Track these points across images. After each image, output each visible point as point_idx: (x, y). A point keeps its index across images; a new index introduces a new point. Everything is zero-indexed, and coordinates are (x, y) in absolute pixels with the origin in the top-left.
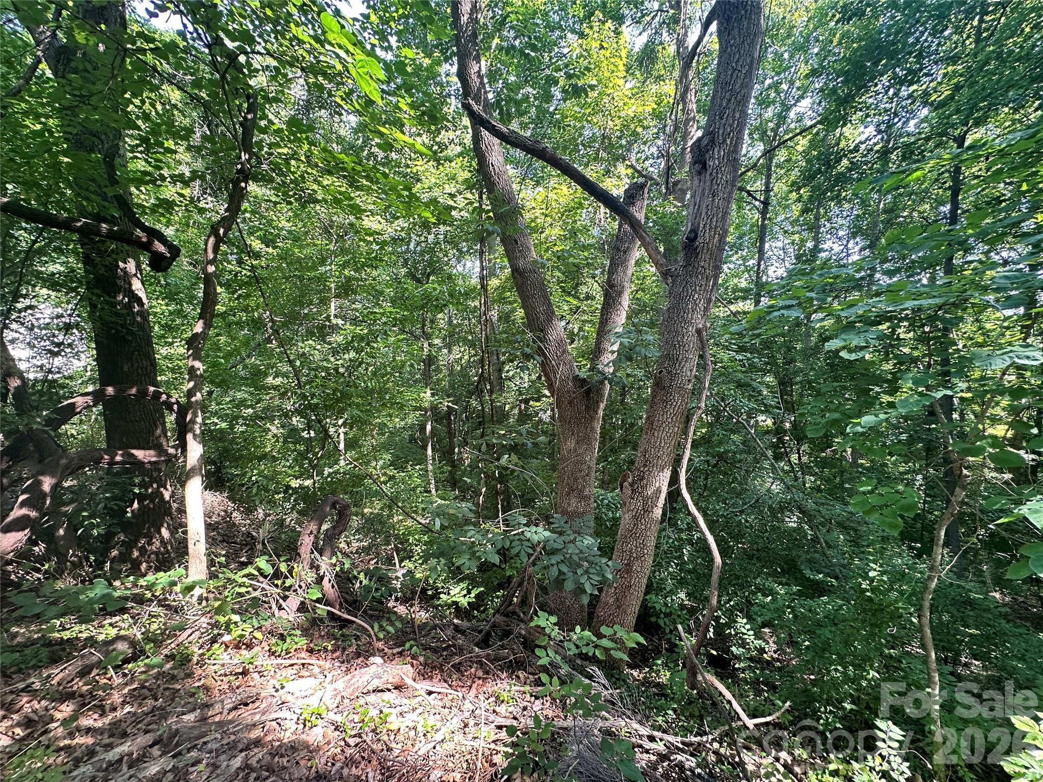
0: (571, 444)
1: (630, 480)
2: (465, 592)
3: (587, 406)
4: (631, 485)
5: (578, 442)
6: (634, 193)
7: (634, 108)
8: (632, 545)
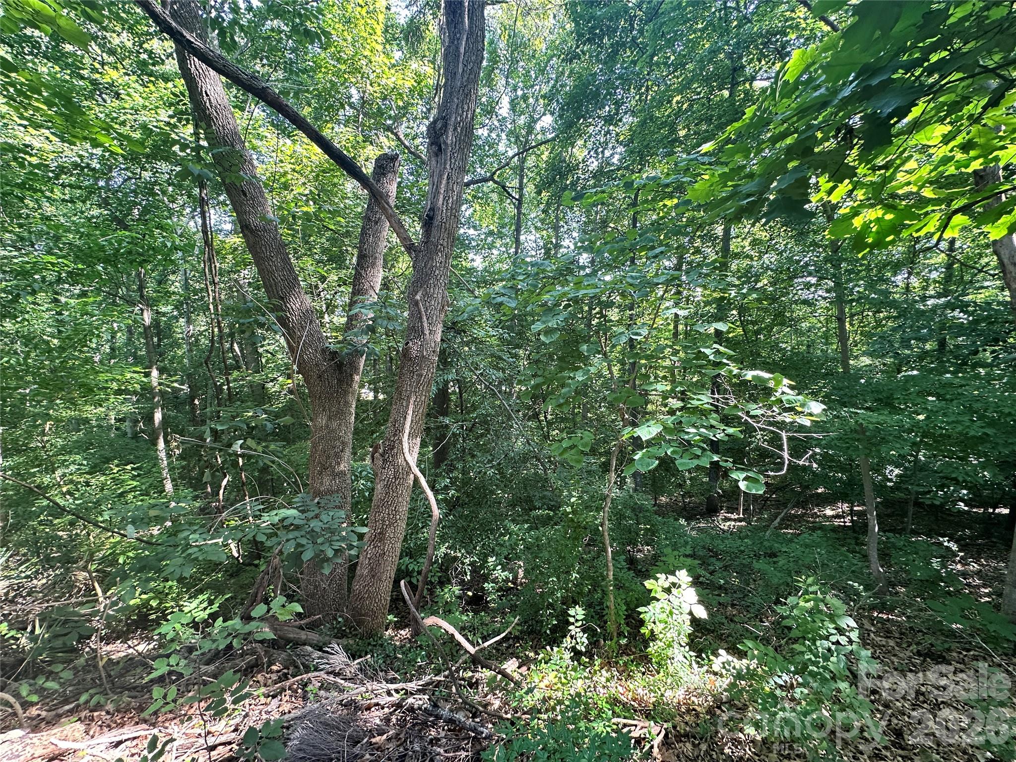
0: (322, 421)
1: (381, 451)
2: (205, 604)
3: (339, 380)
4: (382, 455)
5: (330, 418)
6: (385, 164)
7: (393, 79)
8: (384, 514)
